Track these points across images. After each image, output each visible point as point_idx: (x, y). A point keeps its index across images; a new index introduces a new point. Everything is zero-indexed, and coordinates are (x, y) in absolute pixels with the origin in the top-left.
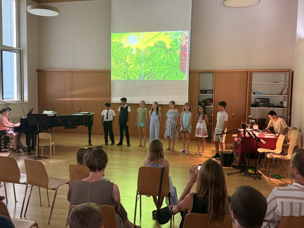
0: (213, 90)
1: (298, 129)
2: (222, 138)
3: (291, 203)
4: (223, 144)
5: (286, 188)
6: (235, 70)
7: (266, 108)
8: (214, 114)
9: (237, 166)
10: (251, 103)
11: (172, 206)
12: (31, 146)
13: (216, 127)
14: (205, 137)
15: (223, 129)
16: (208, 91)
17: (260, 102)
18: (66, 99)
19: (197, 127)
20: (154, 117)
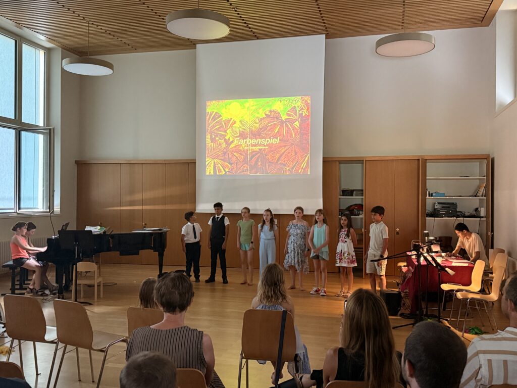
0: (362, 190)
1: (506, 252)
2: (381, 268)
3: (505, 362)
4: (382, 277)
5: (495, 337)
6: (397, 157)
7: (452, 219)
8: (365, 229)
9: (408, 314)
10: (427, 211)
11: (300, 376)
12: (63, 285)
13: (370, 248)
14: (353, 265)
15: (381, 252)
16: (354, 192)
17: (441, 209)
18: (121, 208)
19: (338, 250)
20: (266, 235)
